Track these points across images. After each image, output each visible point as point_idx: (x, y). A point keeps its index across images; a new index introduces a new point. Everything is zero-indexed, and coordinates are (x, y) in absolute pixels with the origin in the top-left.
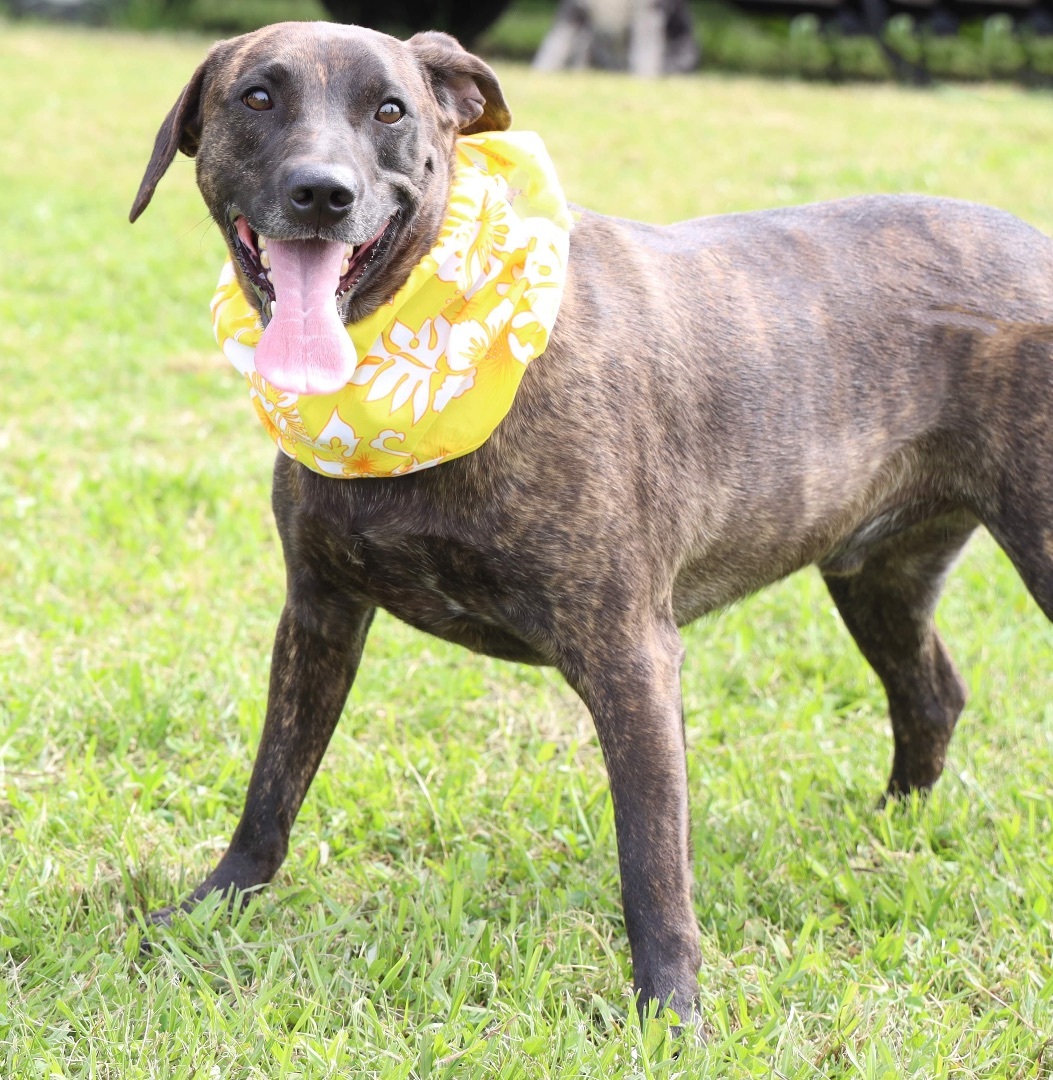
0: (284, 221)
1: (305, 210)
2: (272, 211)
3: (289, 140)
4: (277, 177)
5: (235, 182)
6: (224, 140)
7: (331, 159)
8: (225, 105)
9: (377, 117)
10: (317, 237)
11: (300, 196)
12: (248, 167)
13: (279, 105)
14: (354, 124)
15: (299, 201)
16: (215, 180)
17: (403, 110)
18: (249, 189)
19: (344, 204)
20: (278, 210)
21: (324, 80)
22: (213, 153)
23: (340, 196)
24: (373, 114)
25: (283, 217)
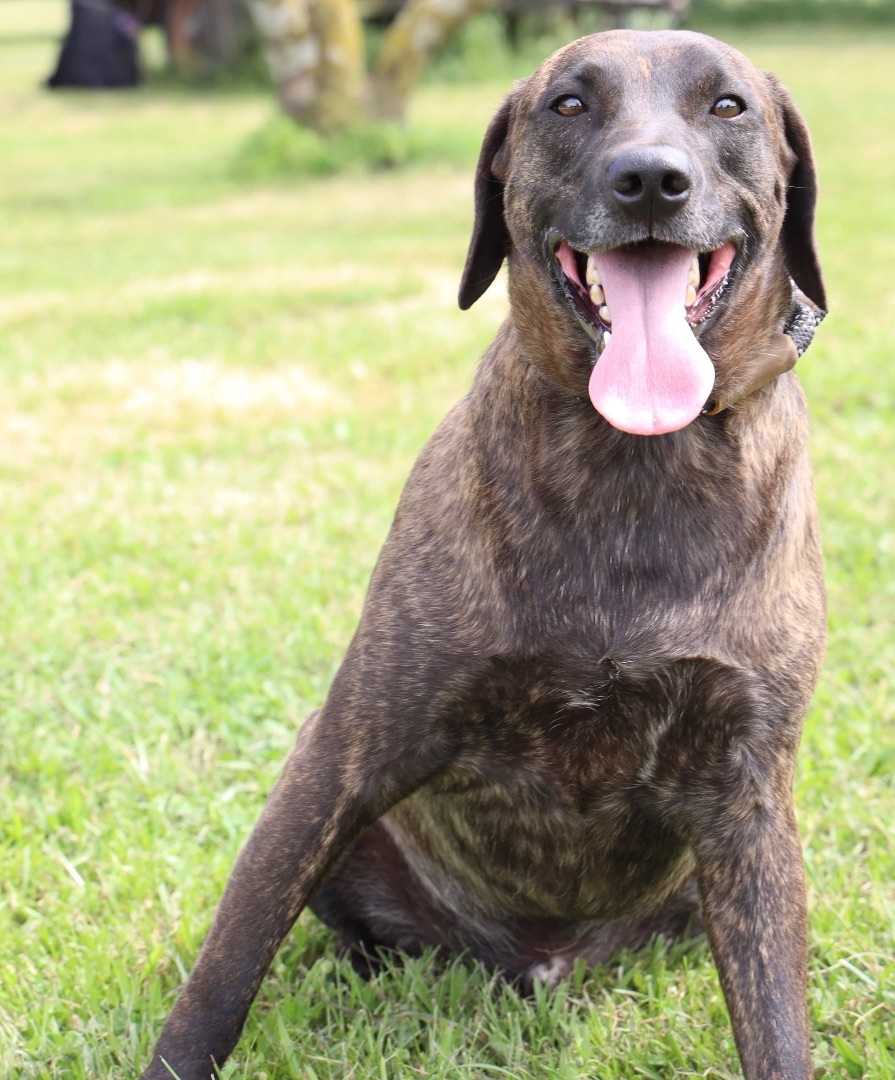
0: (609, 220)
1: (633, 203)
2: (593, 214)
3: (608, 137)
4: (595, 172)
5: (550, 201)
6: (537, 158)
7: (661, 142)
8: (532, 117)
9: (712, 111)
10: (651, 238)
11: (626, 185)
12: (566, 181)
13: (594, 105)
14: (687, 117)
15: (624, 192)
16: (528, 206)
17: (742, 106)
18: (568, 204)
19: (679, 192)
20: (600, 209)
21: (647, 74)
22: (526, 176)
23: (673, 180)
24: (707, 107)
25: (607, 216)
